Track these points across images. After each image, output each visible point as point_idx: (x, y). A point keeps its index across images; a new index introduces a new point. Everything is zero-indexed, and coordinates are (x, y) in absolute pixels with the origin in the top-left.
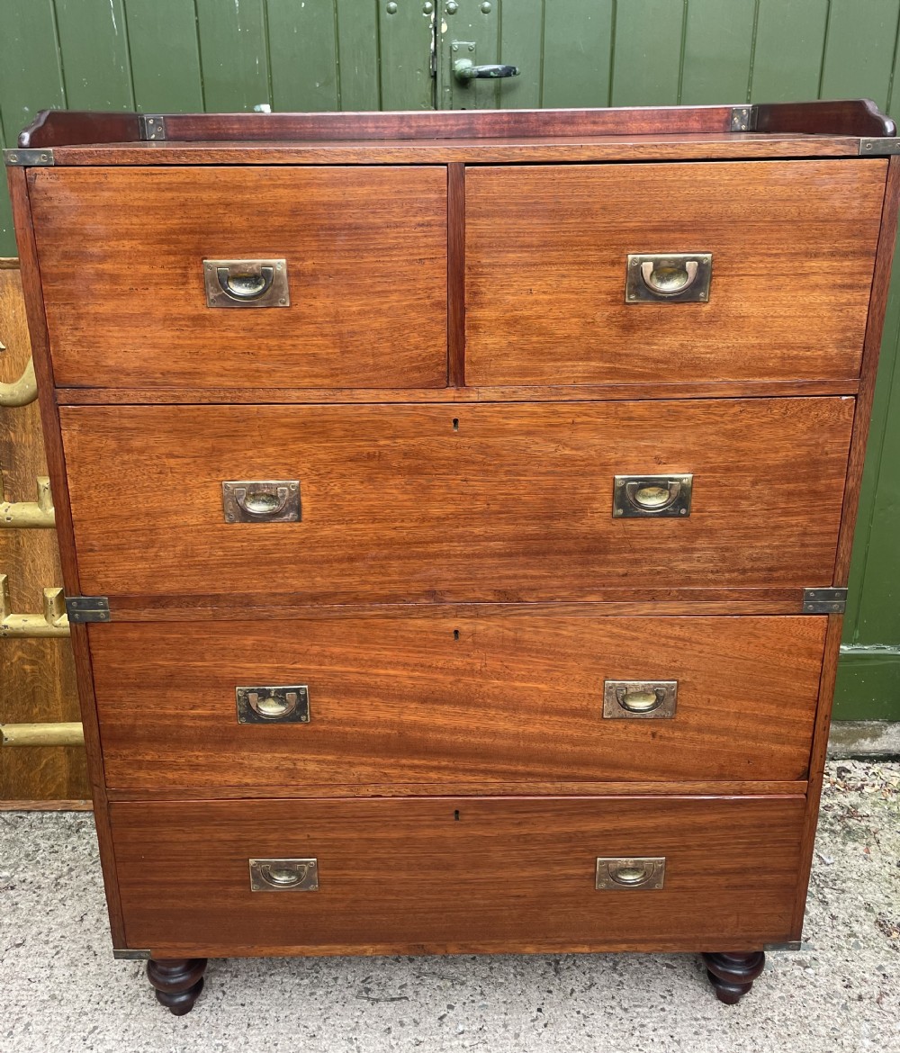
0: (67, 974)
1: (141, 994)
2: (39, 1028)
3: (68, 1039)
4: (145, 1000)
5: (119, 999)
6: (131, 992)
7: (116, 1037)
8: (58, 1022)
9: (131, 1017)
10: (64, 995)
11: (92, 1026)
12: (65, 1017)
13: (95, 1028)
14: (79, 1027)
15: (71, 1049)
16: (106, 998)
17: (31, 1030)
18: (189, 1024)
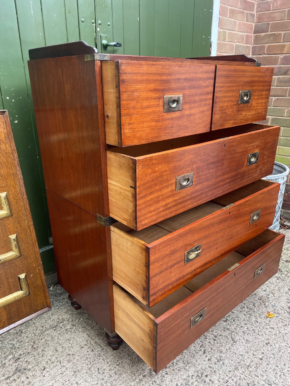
0: (72, 364)
1: (101, 353)
2: (82, 381)
3: (94, 377)
4: (103, 353)
5: (96, 358)
6: (97, 354)
7: (107, 366)
8: (86, 375)
9: (105, 359)
10: (78, 369)
11: (96, 369)
12: (85, 373)
13: (98, 369)
14: (93, 372)
15: (98, 377)
16: (91, 361)
17: (79, 383)
18: (122, 349)
